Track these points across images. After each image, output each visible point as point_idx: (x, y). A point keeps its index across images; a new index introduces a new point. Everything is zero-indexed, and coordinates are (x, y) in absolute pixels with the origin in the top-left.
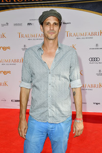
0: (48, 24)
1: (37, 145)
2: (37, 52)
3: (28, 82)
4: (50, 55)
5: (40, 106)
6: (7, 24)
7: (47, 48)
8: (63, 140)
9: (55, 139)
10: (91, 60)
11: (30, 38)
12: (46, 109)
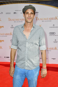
0: (28, 13)
1: (19, 81)
2: (21, 29)
3: (15, 46)
4: (28, 31)
5: (21, 60)
6: (2, 13)
7: (26, 27)
8: (34, 79)
9: (29, 78)
10: (50, 34)
11: (15, 21)
12: (24, 62)
